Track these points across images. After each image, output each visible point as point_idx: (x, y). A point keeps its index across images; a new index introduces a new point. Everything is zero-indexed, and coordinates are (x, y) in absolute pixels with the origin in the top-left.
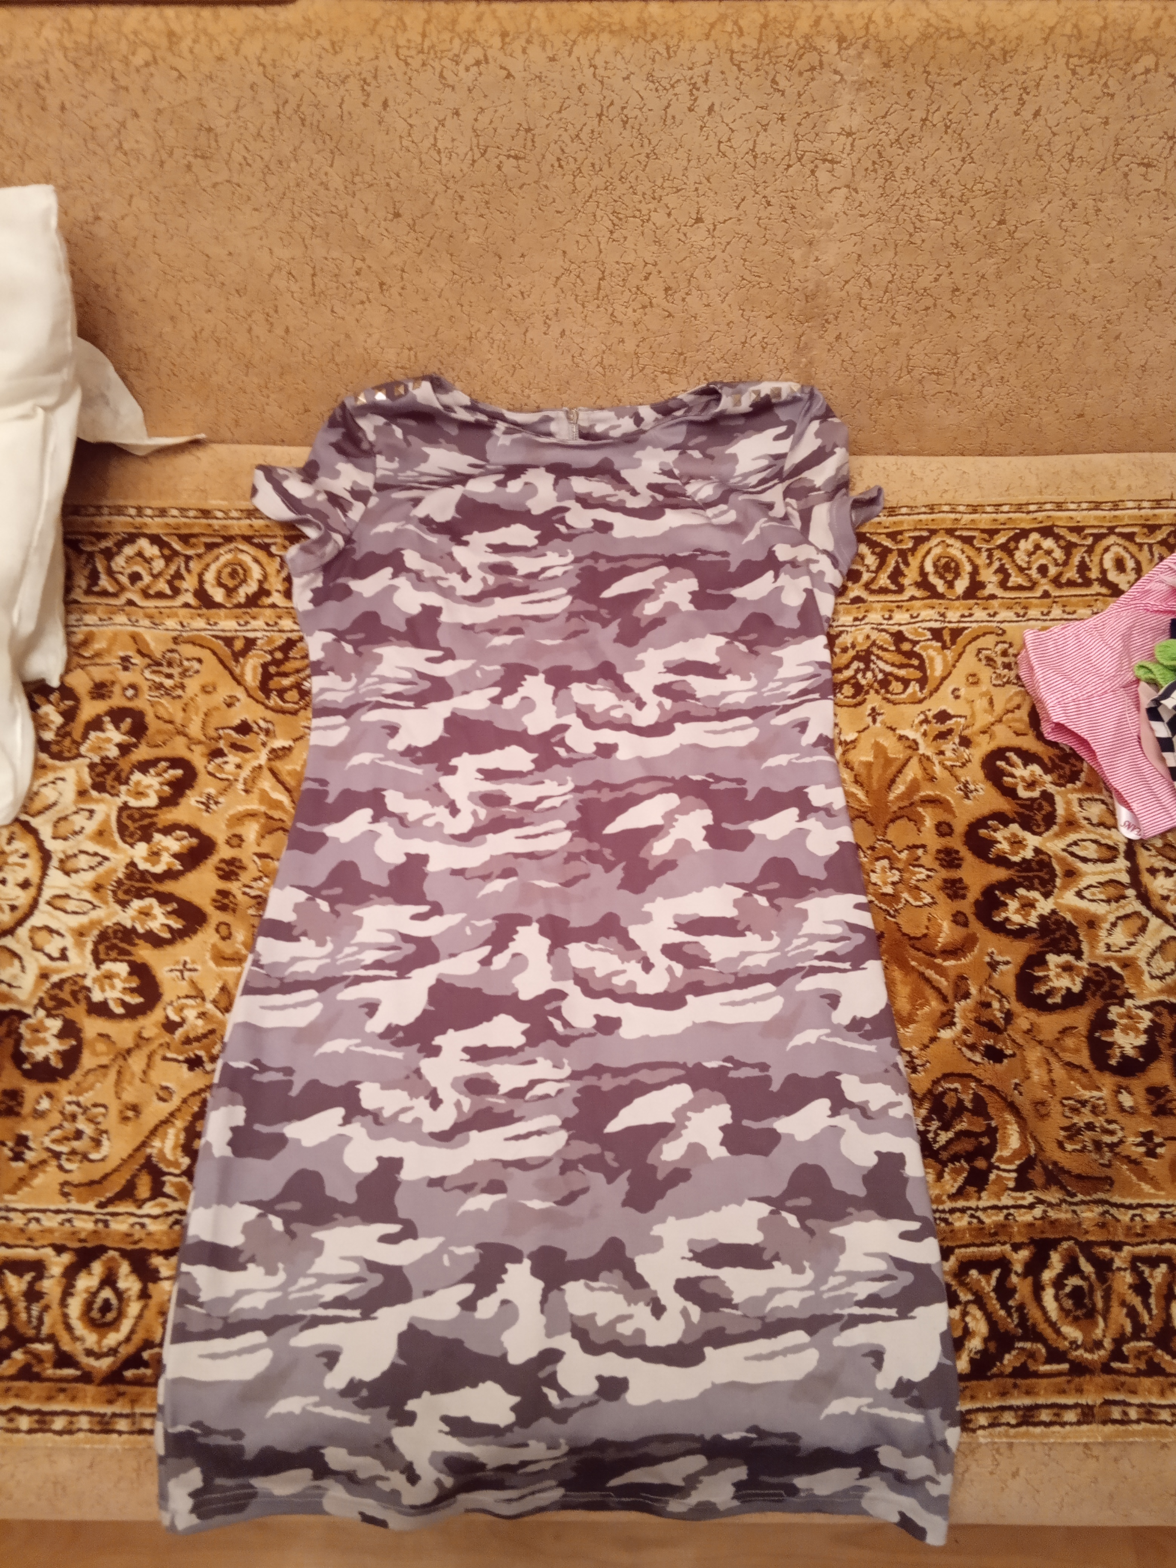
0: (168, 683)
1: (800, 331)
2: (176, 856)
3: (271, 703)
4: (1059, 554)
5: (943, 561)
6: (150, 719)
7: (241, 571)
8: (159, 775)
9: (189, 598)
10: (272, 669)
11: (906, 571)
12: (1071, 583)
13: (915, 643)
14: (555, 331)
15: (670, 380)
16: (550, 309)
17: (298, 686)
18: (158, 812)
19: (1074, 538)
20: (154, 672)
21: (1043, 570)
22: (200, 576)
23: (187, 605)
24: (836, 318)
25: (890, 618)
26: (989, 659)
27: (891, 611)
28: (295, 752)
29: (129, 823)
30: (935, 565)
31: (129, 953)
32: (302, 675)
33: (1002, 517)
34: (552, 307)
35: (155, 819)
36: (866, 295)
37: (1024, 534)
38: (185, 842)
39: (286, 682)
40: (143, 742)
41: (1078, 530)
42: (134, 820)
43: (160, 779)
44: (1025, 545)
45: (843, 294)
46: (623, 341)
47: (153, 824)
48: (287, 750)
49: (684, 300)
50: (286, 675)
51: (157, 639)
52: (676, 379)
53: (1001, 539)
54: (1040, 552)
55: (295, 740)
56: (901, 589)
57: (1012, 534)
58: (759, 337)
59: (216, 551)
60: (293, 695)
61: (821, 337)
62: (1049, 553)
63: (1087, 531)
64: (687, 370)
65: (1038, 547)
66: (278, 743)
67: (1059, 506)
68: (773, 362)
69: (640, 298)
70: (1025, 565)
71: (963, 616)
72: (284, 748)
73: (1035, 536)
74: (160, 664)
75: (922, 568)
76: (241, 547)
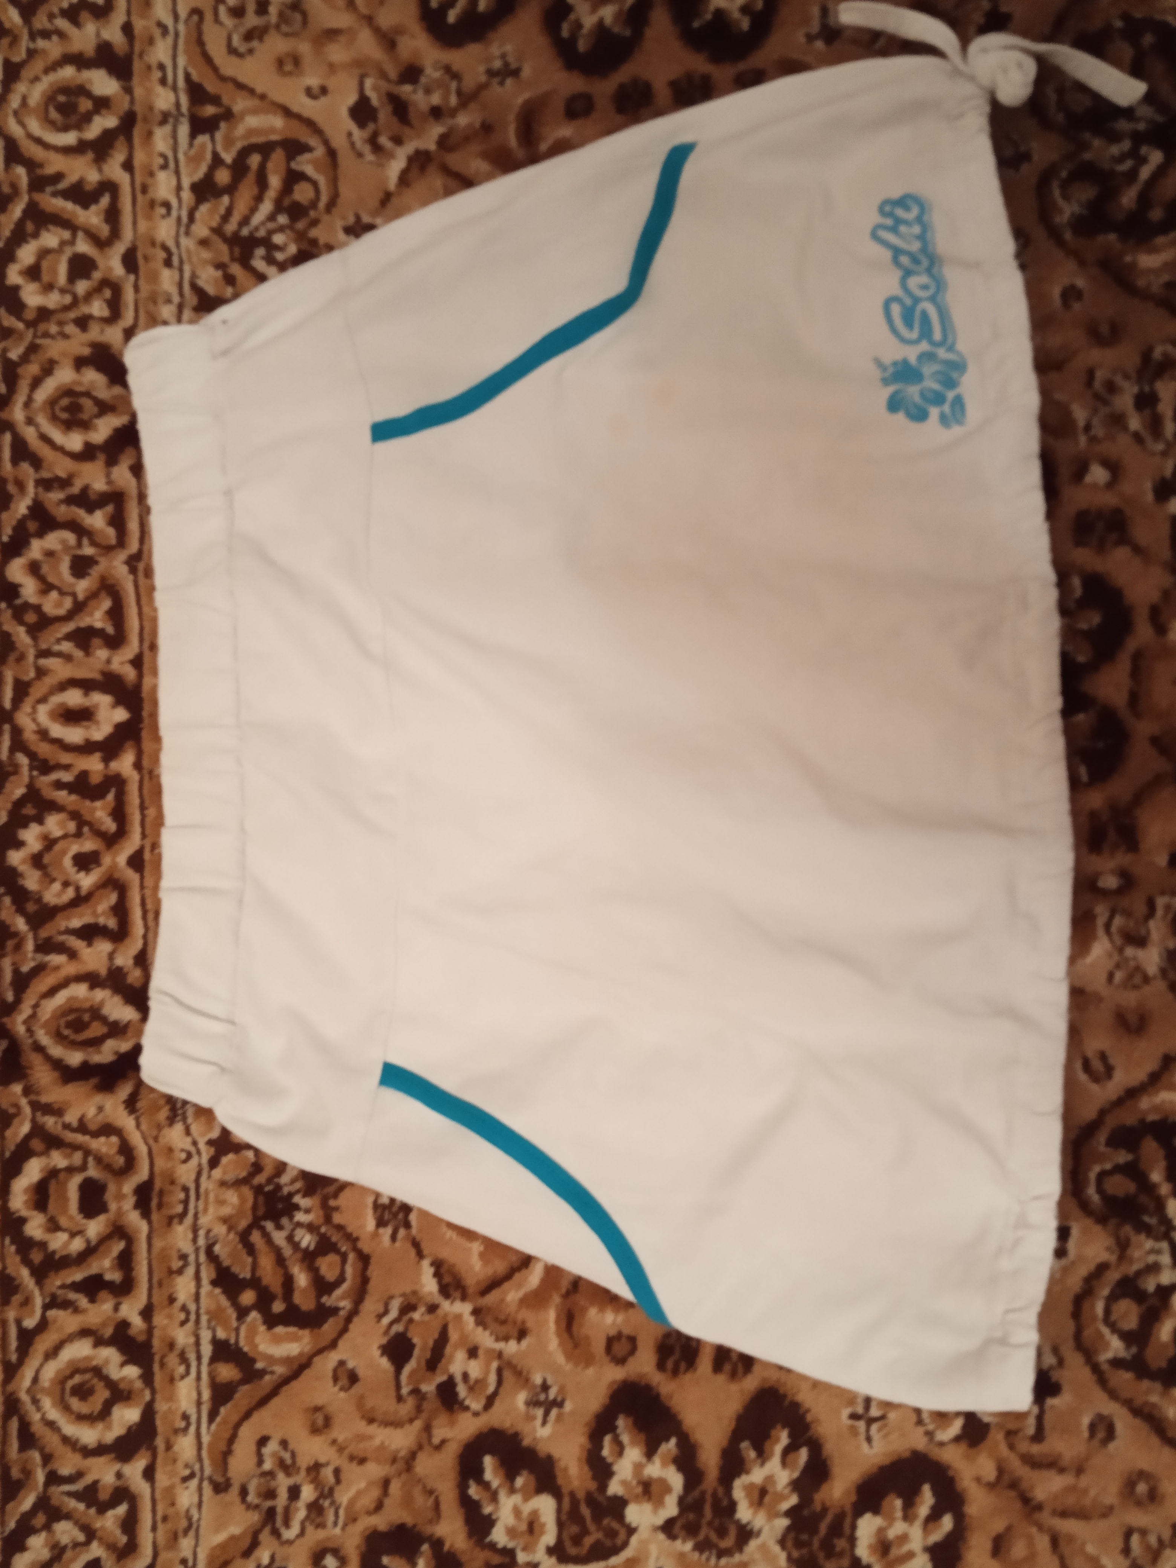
0: (308, 1493)
2: (650, 1454)
5: (54, 114)
6: (380, 1522)
7: (77, 1379)
8: (494, 1497)
9: (134, 1470)
11: (72, 178)
13: (217, 161)
18: (565, 1490)
20: (287, 1524)
22: (87, 1452)
23: (149, 1474)
25: (167, 205)
26: (249, 36)
27: (152, 204)
29: (588, 1541)
30: (65, 129)
31: (840, 1517)
35: (581, 1495)
38: (625, 1438)
40: (428, 1530)
42: (585, 1532)
43: (502, 1496)
47: (590, 1500)
51: (219, 1525)
56: (110, 187)
59: (38, 1428)
71: (163, 81)
74: (271, 1513)
75: (67, 150)
76: (27, 1383)
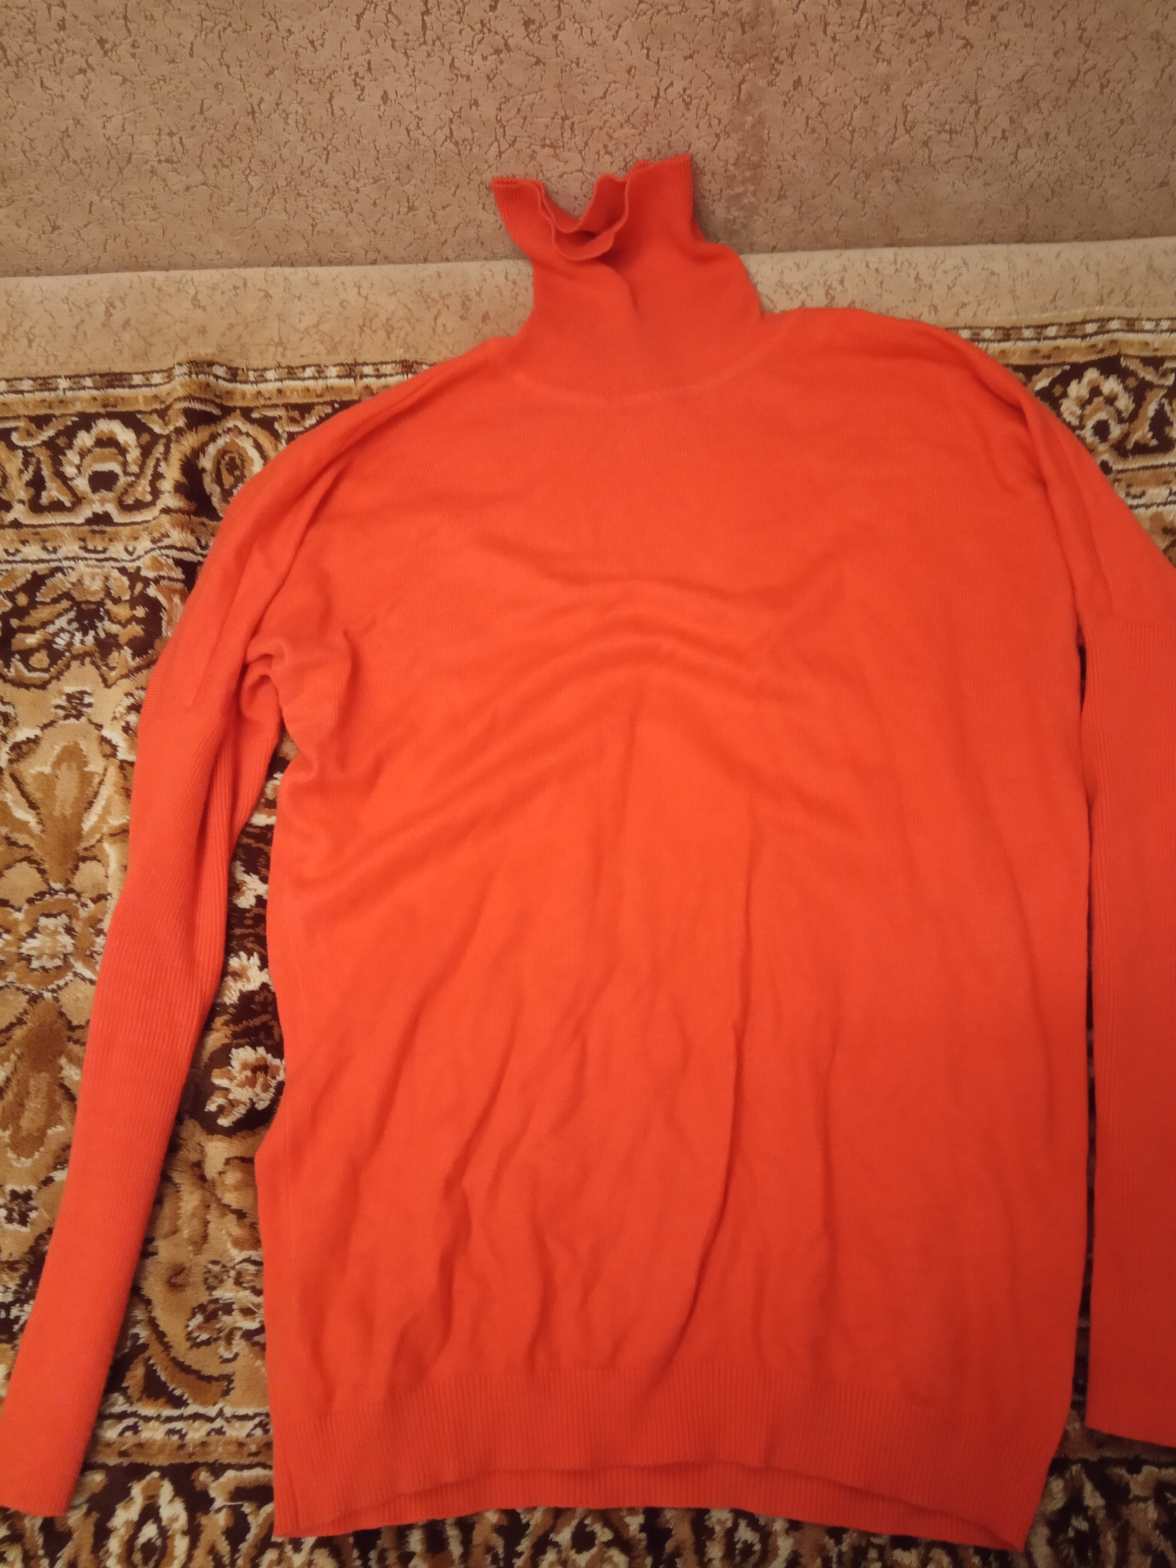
1: (738, 76)
3: (12, 673)
4: (1125, 403)
10: (14, 623)
12: (1141, 449)
14: (373, 95)
15: (556, 156)
16: (359, 62)
17: (48, 645)
19: (1149, 375)
21: (1101, 429)
24: (791, 55)
28: (44, 745)
32: (51, 629)
33: (1045, 346)
34: (363, 59)
36: (834, 17)
37: (1077, 371)
39: (32, 640)
41: (1154, 362)
44: (1077, 389)
45: (798, 16)
46: (476, 103)
48: (35, 741)
49: (555, 37)
50: (31, 630)
52: (565, 154)
53: (1042, 382)
54: (1098, 400)
55: (45, 727)
57: (1058, 372)
58: (678, 87)
60: (40, 659)
61: (771, 84)
62: (1111, 400)
63: (1168, 365)
64: (579, 140)
65: (1095, 391)
66: (22, 734)
67: (1131, 325)
68: (703, 124)
69: (488, 38)
70: (1075, 422)
72: (29, 740)
73: (1092, 374)
